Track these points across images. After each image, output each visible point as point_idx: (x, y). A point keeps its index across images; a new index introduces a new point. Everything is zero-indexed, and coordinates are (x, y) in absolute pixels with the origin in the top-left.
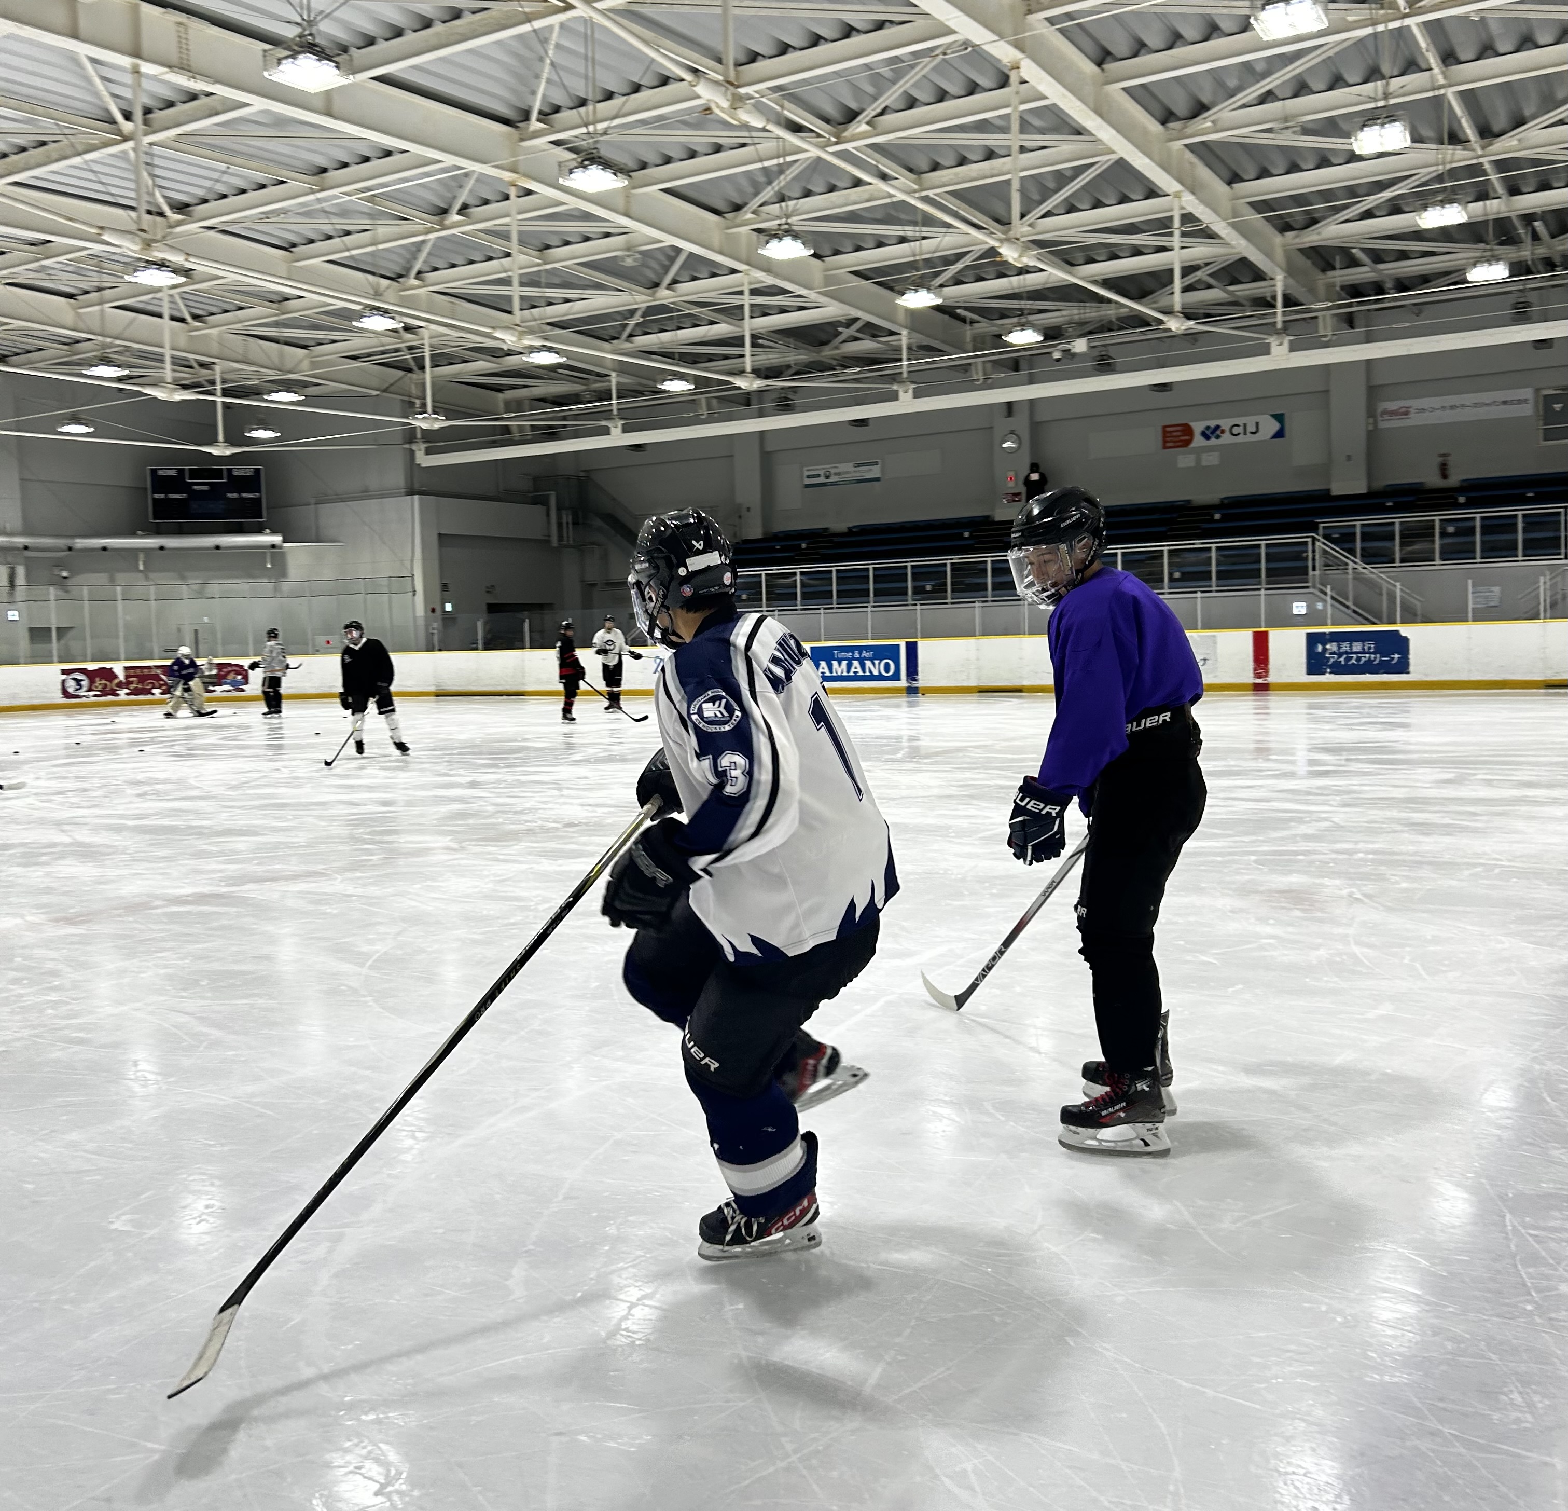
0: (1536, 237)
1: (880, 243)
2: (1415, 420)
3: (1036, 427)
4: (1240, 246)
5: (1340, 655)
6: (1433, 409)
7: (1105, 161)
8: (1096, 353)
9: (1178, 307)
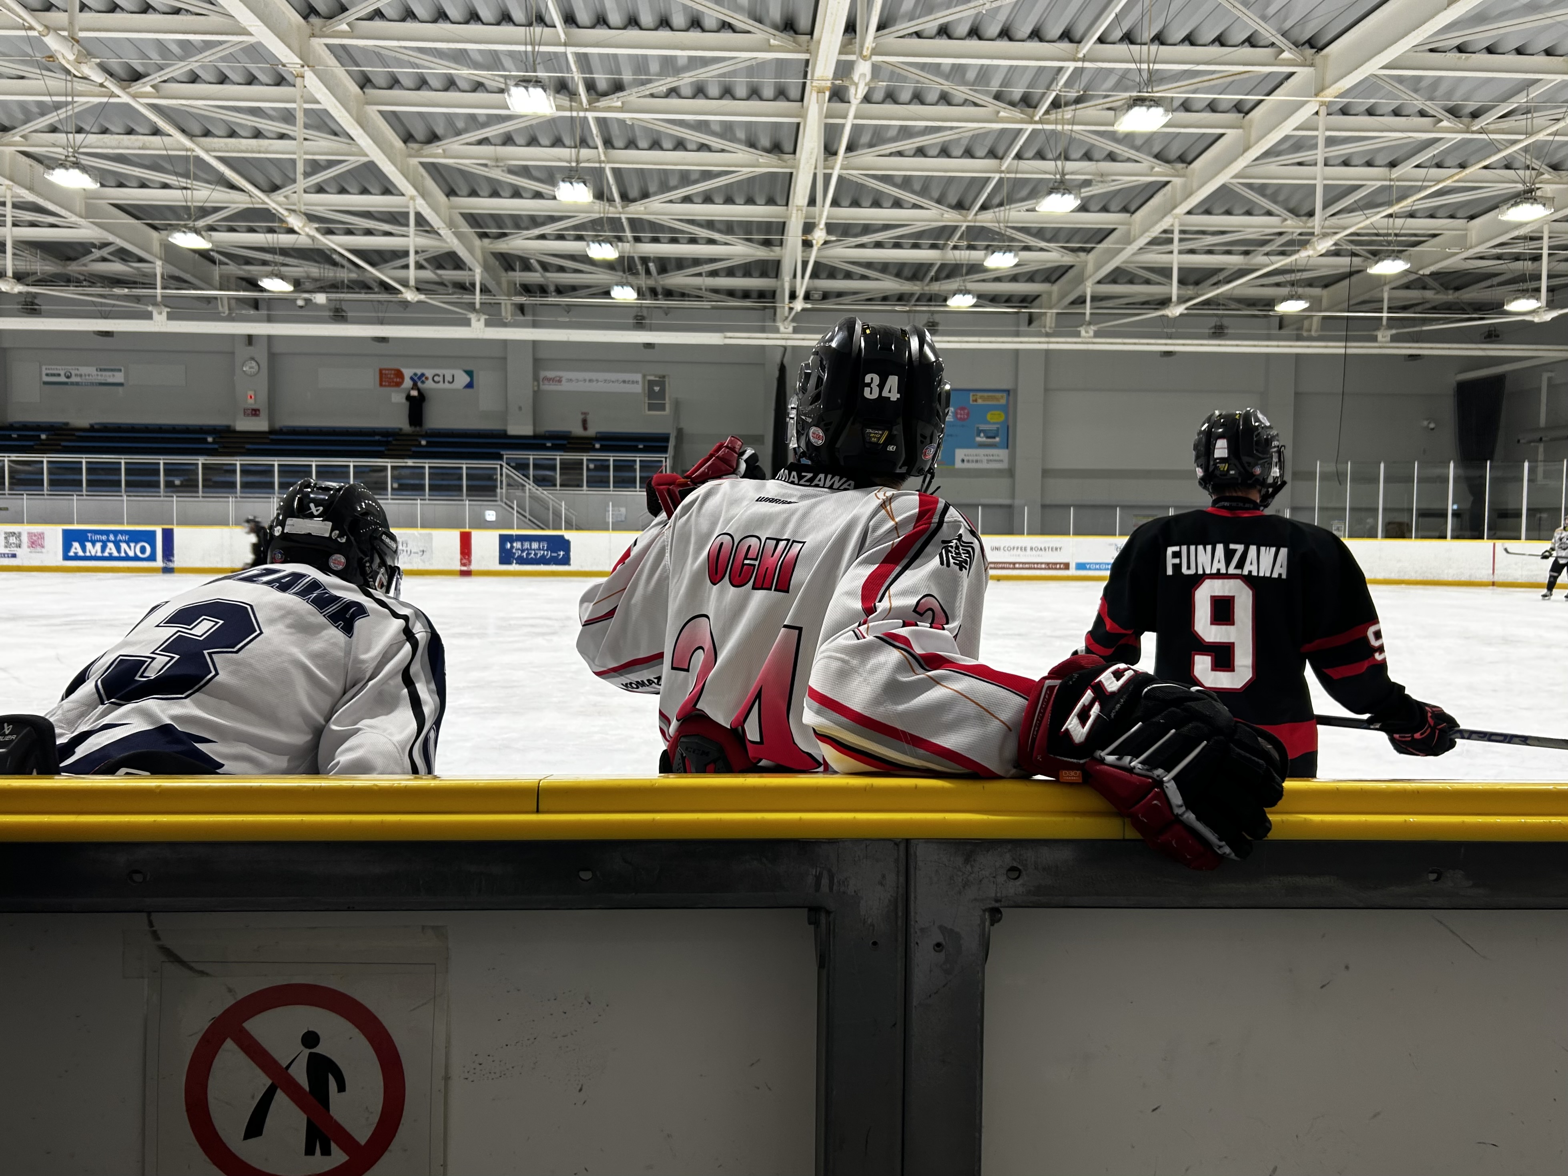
0: (648, 272)
1: (143, 185)
2: (565, 386)
3: (273, 357)
4: (452, 243)
5: (523, 551)
6: (578, 381)
7: (354, 161)
8: (332, 305)
9: (412, 283)
